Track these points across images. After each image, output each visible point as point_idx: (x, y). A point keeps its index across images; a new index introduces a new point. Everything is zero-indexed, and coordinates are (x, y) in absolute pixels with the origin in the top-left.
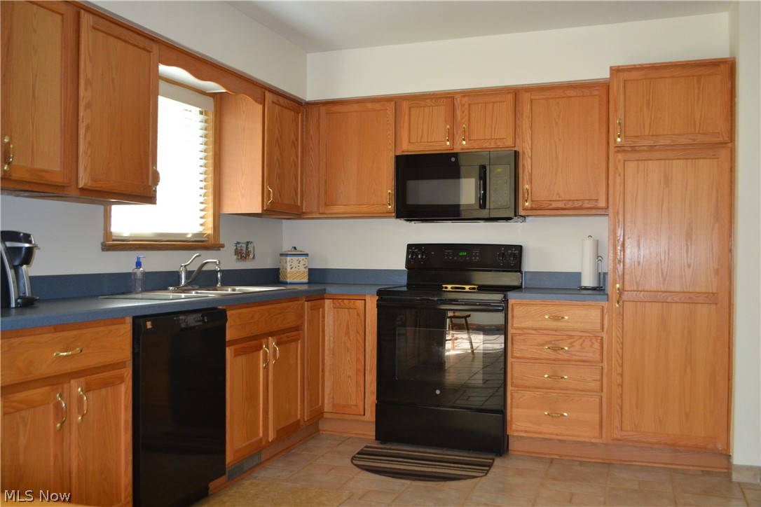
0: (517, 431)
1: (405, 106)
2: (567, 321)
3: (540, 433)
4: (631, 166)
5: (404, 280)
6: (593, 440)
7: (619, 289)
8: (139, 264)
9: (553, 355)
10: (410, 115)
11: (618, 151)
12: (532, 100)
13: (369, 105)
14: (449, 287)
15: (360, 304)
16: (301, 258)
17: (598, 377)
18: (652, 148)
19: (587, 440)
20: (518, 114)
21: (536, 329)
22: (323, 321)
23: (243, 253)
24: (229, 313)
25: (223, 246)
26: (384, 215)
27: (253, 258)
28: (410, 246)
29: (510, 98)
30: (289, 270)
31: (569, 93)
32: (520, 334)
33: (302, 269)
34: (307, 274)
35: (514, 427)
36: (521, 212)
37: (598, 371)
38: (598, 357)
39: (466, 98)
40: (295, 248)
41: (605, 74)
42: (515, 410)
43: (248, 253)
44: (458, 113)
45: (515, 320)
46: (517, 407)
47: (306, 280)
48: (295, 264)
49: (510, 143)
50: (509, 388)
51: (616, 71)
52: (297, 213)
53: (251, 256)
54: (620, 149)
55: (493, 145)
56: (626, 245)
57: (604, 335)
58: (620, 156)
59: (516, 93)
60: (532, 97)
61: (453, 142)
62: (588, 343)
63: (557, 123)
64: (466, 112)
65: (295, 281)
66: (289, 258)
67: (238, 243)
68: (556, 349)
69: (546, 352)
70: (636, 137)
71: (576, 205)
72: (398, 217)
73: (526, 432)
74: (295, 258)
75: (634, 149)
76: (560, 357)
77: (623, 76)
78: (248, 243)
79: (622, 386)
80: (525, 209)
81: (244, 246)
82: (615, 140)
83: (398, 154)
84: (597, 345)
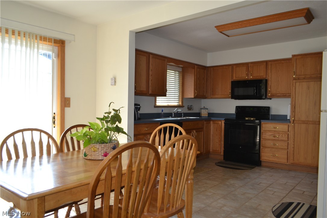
0: (263, 160)
1: (235, 67)
2: (278, 129)
3: (270, 160)
4: (298, 84)
5: (235, 117)
6: (285, 163)
7: (293, 120)
8: (162, 111)
9: (274, 138)
10: (236, 70)
11: (294, 80)
12: (271, 64)
13: (224, 67)
14: (247, 118)
15: (220, 122)
16: (206, 110)
17: (287, 145)
18: (304, 78)
19: (283, 163)
20: (267, 69)
21: (269, 131)
22: (210, 127)
23: (190, 108)
24: (183, 123)
25: (184, 106)
26: (229, 98)
27: (193, 110)
28: (236, 107)
29: (265, 64)
30: (202, 113)
31: (282, 62)
32: (264, 132)
33: (206, 113)
34: (207, 114)
35: (262, 158)
36: (268, 97)
37: (287, 144)
38: (287, 139)
39: (252, 64)
40: (204, 107)
41: (291, 57)
42: (262, 153)
43: (191, 108)
44: (250, 69)
45: (263, 128)
46: (263, 153)
47: (207, 116)
48: (204, 111)
49: (265, 77)
50: (261, 147)
51: (294, 56)
52: (205, 97)
53: (192, 109)
54: (295, 79)
55: (259, 77)
56: (296, 107)
57: (289, 133)
58: (294, 81)
59: (266, 62)
60: (272, 63)
61: (248, 77)
62: (284, 135)
63: (279, 71)
64: (252, 68)
65: (204, 116)
66: (202, 110)
67: (188, 106)
68: (274, 137)
69: (272, 137)
70: (299, 75)
71: (284, 95)
72: (232, 98)
73: (266, 160)
74: (204, 110)
75: (299, 79)
76: (275, 139)
77: (295, 57)
78: (191, 106)
79: (294, 148)
80: (269, 96)
81: (190, 106)
82: (293, 76)
83: (232, 80)
84: (286, 136)
